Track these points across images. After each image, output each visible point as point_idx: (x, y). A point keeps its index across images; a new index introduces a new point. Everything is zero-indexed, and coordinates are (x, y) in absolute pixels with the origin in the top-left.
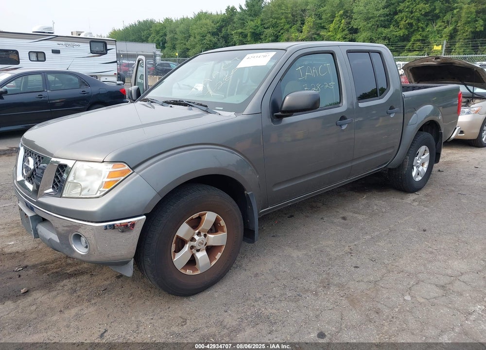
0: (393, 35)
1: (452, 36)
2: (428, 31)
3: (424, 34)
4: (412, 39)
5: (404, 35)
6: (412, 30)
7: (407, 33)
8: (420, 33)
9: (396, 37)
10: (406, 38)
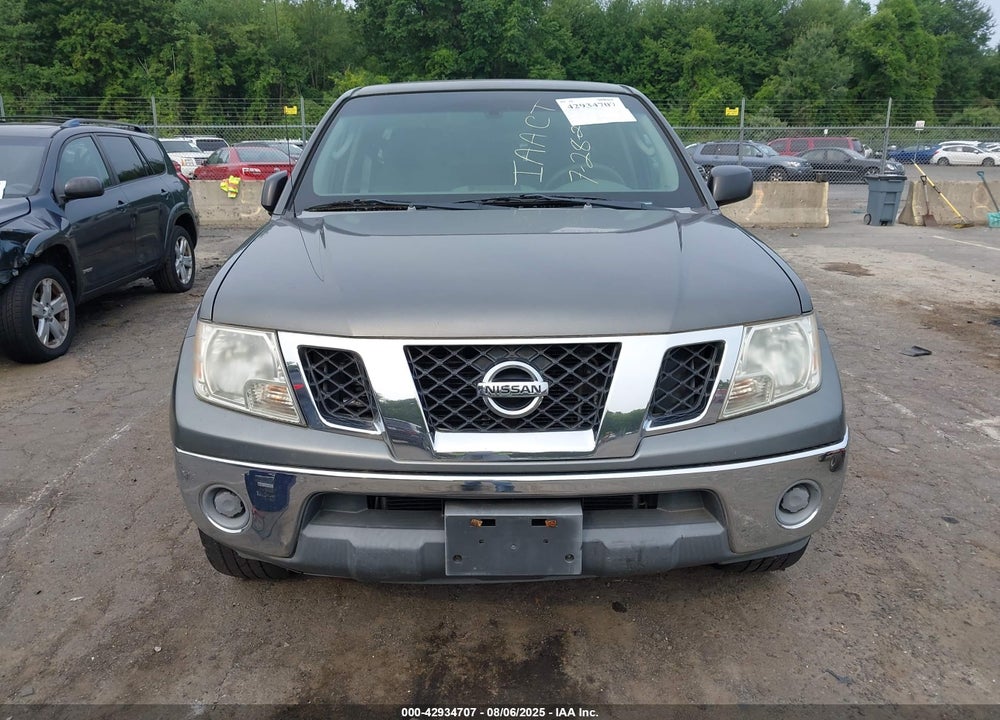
0: (64, 82)
1: (186, 88)
2: (136, 79)
3: (130, 83)
4: (109, 91)
5: (87, 82)
6: (101, 74)
7: (92, 79)
8: (119, 81)
9: (72, 85)
10: (94, 90)
